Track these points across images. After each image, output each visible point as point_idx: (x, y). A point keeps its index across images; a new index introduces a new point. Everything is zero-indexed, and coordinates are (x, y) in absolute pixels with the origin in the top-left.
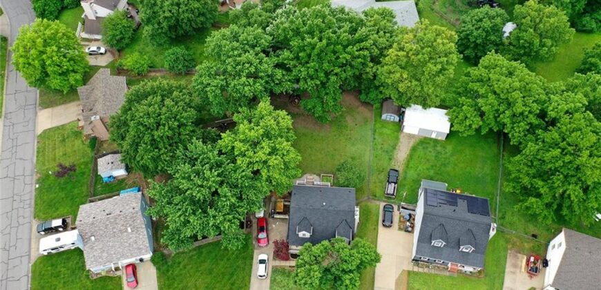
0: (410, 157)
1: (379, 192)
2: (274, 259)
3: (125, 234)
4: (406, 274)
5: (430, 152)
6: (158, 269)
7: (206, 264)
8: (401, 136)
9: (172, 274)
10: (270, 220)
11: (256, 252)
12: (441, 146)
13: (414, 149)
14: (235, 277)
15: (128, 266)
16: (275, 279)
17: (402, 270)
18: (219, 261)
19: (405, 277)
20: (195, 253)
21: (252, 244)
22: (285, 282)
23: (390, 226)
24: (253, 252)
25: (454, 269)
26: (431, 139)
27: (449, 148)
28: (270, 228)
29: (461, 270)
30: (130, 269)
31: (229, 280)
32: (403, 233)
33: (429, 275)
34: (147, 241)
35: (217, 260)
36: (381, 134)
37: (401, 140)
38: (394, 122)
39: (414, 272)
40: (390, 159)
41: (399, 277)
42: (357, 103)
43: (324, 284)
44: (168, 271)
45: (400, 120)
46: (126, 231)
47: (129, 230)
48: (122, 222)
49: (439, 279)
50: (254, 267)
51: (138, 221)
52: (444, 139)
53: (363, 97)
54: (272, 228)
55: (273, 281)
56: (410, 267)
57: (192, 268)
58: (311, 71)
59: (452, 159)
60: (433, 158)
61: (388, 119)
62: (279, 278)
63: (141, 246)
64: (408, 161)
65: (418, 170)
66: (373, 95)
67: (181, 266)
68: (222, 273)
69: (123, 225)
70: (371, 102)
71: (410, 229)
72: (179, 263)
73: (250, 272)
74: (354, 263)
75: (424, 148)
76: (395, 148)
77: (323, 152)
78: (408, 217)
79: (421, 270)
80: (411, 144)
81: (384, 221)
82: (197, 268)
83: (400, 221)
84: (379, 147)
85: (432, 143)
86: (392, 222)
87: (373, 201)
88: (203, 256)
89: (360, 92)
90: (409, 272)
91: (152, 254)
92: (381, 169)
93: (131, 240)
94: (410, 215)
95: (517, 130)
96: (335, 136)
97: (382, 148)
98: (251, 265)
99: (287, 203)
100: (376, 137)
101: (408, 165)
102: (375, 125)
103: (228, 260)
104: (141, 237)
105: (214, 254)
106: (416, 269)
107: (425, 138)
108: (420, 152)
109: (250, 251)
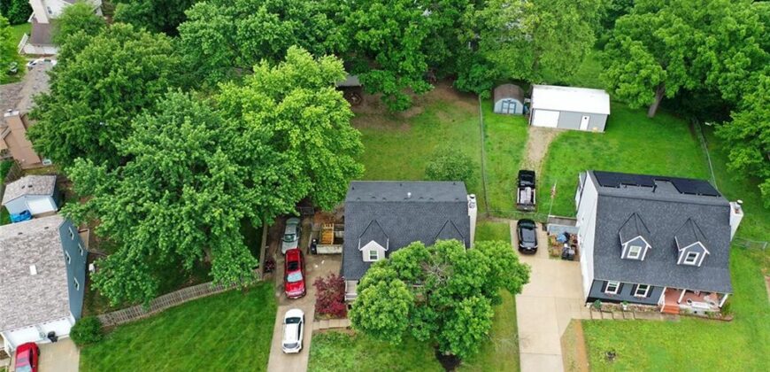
0: (551, 156)
1: (505, 207)
2: (316, 319)
3: (25, 278)
4: (579, 326)
5: (583, 148)
6: (84, 353)
7: (181, 338)
8: (530, 131)
9: (110, 361)
10: (310, 258)
11: (280, 309)
12: (599, 140)
13: (554, 146)
14: (237, 355)
15: (21, 349)
16: (318, 354)
17: (569, 321)
18: (207, 330)
19: (579, 332)
20: (161, 320)
21: (274, 296)
22: (338, 358)
23: (533, 252)
24: (276, 310)
25: (673, 308)
26: (580, 132)
27: (614, 142)
28: (308, 270)
29: (686, 310)
30: (26, 354)
31: (225, 360)
32: (559, 262)
33: (626, 323)
34: (66, 291)
35: (203, 328)
36: (496, 131)
37: (531, 136)
38: (514, 115)
39: (593, 321)
40: (518, 161)
41: (566, 332)
42: (451, 97)
43: (419, 328)
44: (103, 355)
45: (524, 113)
46: (27, 273)
47: (33, 270)
48: (19, 254)
49: (646, 328)
50: (276, 336)
51: (54, 253)
52: (602, 130)
53: (461, 82)
54: (313, 271)
55: (314, 358)
56: (586, 313)
57: (152, 346)
58: (376, 16)
59: (621, 155)
60: (590, 156)
61: (505, 111)
62: (325, 351)
63: (54, 302)
64: (549, 162)
65: (567, 172)
66: (477, 71)
67: (131, 346)
68: (212, 351)
69: (21, 260)
70: (476, 90)
71: (572, 252)
72: (129, 341)
73: (269, 345)
74: (478, 271)
75: (571, 144)
76: (522, 147)
77: (400, 159)
78: (564, 238)
79: (606, 316)
80: (549, 141)
81: (520, 242)
82: (163, 344)
83: (551, 245)
84: (495, 147)
85: (582, 137)
86: (536, 244)
87: (497, 219)
88: (177, 323)
89: (455, 77)
90: (584, 323)
91: (74, 321)
92: (504, 176)
93: (34, 290)
94: (567, 235)
95: (732, 67)
96: (420, 136)
97: (500, 148)
98: (271, 333)
99: (340, 234)
100: (489, 134)
101: (549, 167)
102: (484, 120)
103: (225, 327)
104: (55, 283)
105: (199, 318)
106: (597, 316)
107: (570, 131)
108: (565, 148)
109: (269, 308)
